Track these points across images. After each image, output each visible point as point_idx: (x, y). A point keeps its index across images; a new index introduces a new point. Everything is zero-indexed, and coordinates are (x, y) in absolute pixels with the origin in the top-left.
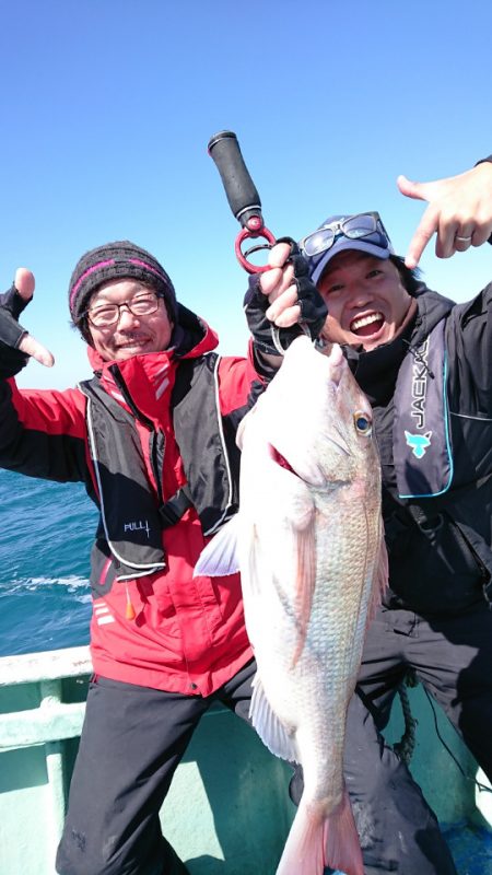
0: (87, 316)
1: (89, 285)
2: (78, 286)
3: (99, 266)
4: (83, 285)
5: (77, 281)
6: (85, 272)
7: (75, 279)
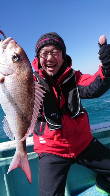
0: (39, 54)
1: (41, 45)
2: (38, 45)
3: (45, 40)
4: (39, 45)
5: (38, 44)
6: (41, 41)
7: (38, 42)
